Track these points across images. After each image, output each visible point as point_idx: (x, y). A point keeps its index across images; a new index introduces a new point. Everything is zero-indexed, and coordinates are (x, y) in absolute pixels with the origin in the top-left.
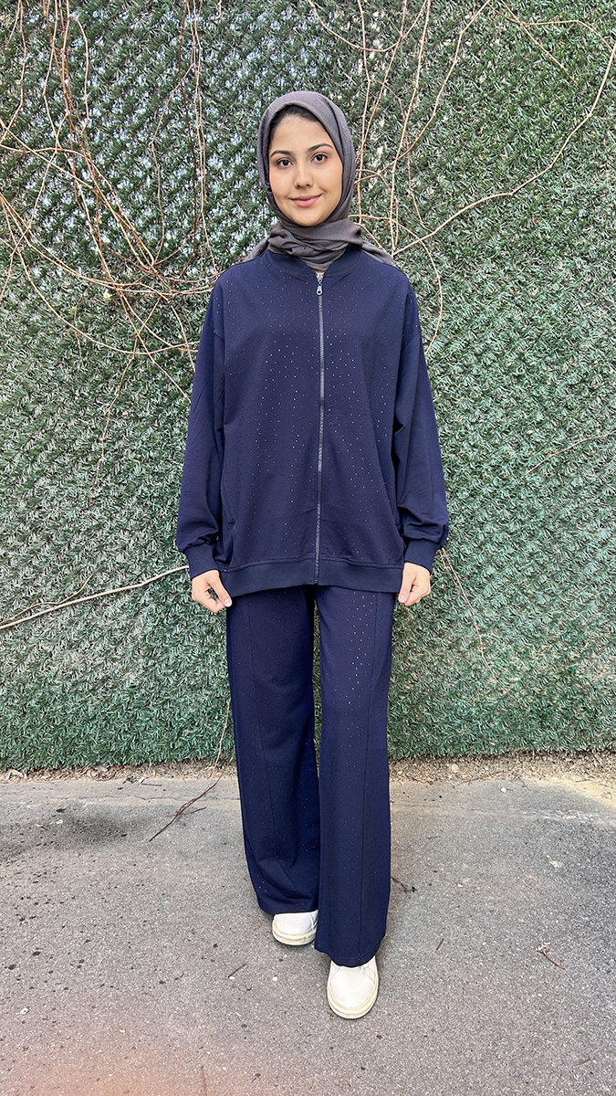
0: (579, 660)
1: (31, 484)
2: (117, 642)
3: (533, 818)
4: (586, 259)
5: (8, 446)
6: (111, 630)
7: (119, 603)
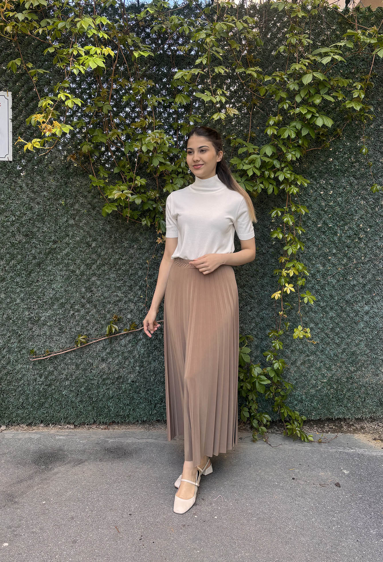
0: (355, 371)
1: (88, 280)
2: (126, 359)
3: (334, 450)
4: (355, 178)
5: (78, 261)
6: (123, 353)
7: (128, 339)
